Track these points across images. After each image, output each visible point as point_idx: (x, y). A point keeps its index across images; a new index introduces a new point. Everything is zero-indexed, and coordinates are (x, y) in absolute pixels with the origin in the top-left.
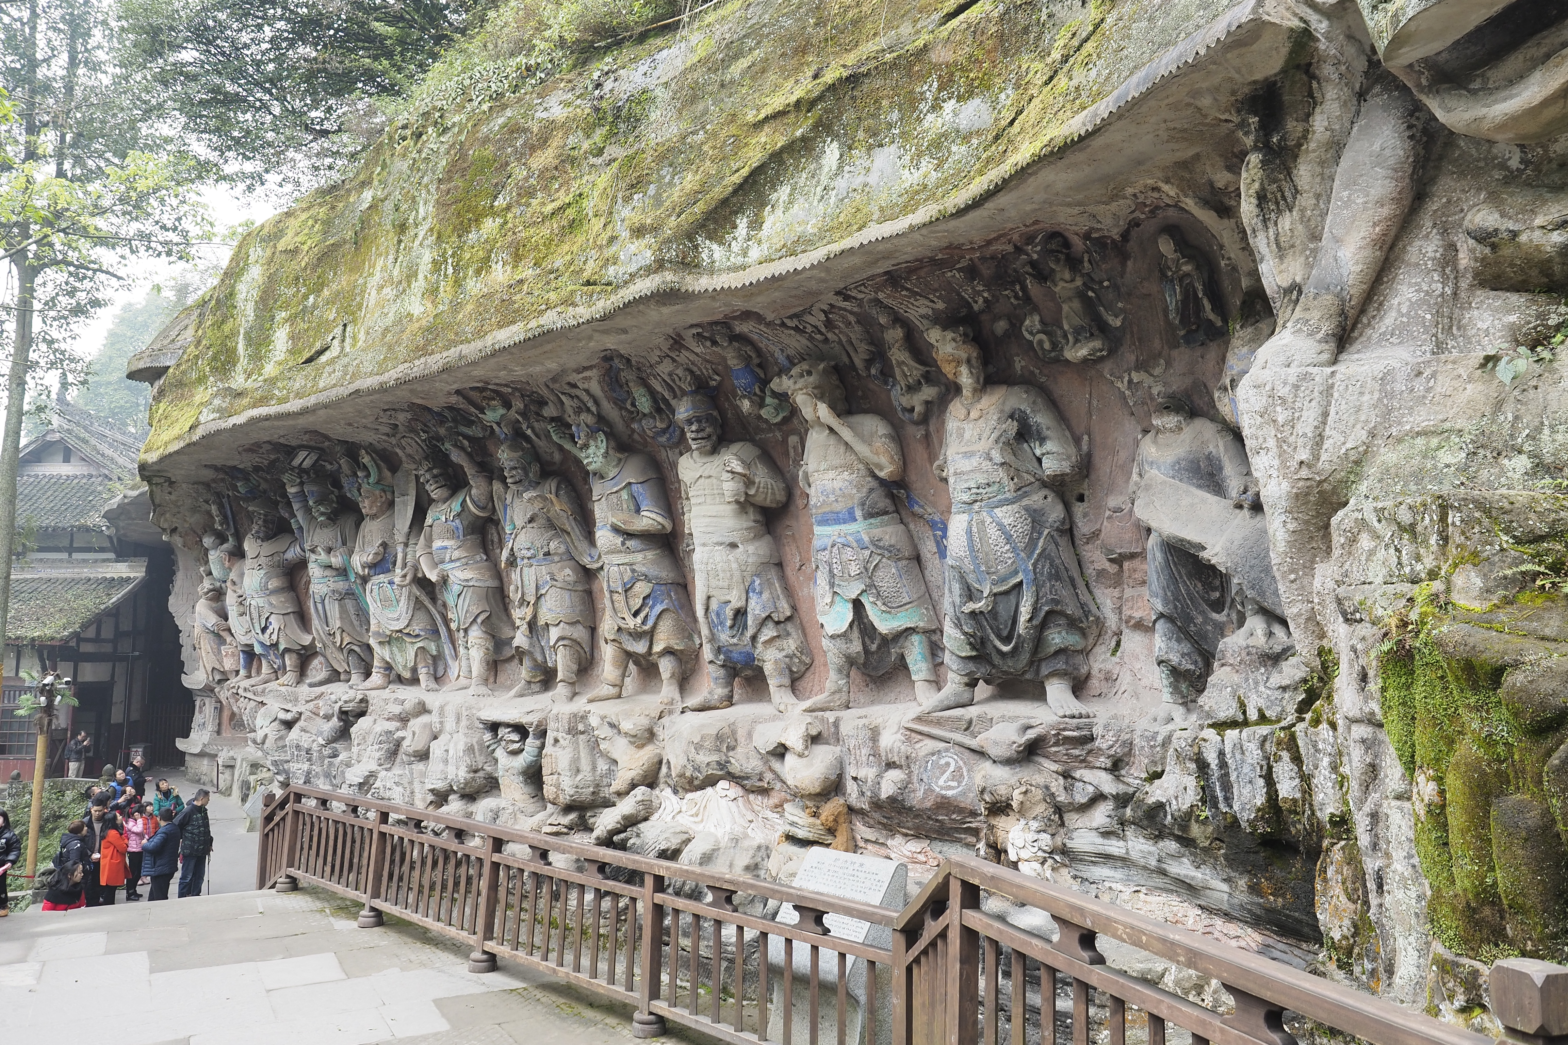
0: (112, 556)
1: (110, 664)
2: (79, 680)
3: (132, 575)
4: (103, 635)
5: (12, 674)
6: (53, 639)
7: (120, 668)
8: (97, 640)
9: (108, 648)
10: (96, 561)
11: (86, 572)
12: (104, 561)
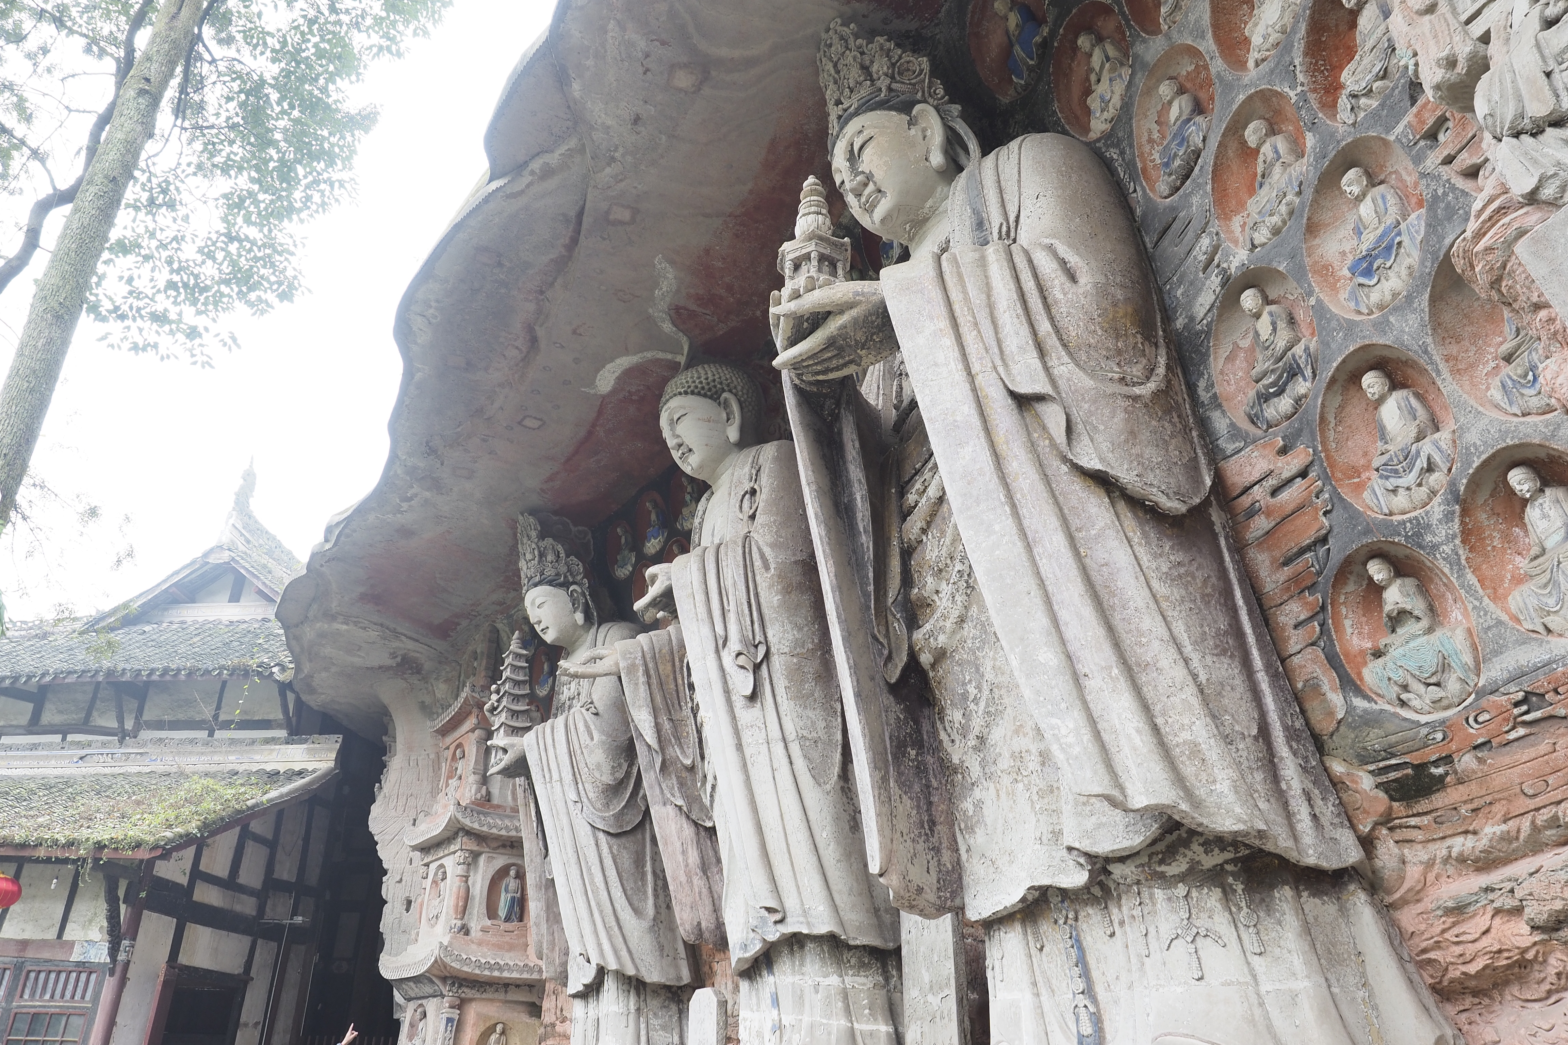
0: (282, 733)
1: (247, 940)
2: (183, 959)
3: (310, 767)
4: (244, 878)
5: (52, 935)
6: (138, 845)
7: (265, 952)
8: (230, 884)
9: (247, 906)
10: (253, 742)
11: (232, 760)
12: (267, 741)
